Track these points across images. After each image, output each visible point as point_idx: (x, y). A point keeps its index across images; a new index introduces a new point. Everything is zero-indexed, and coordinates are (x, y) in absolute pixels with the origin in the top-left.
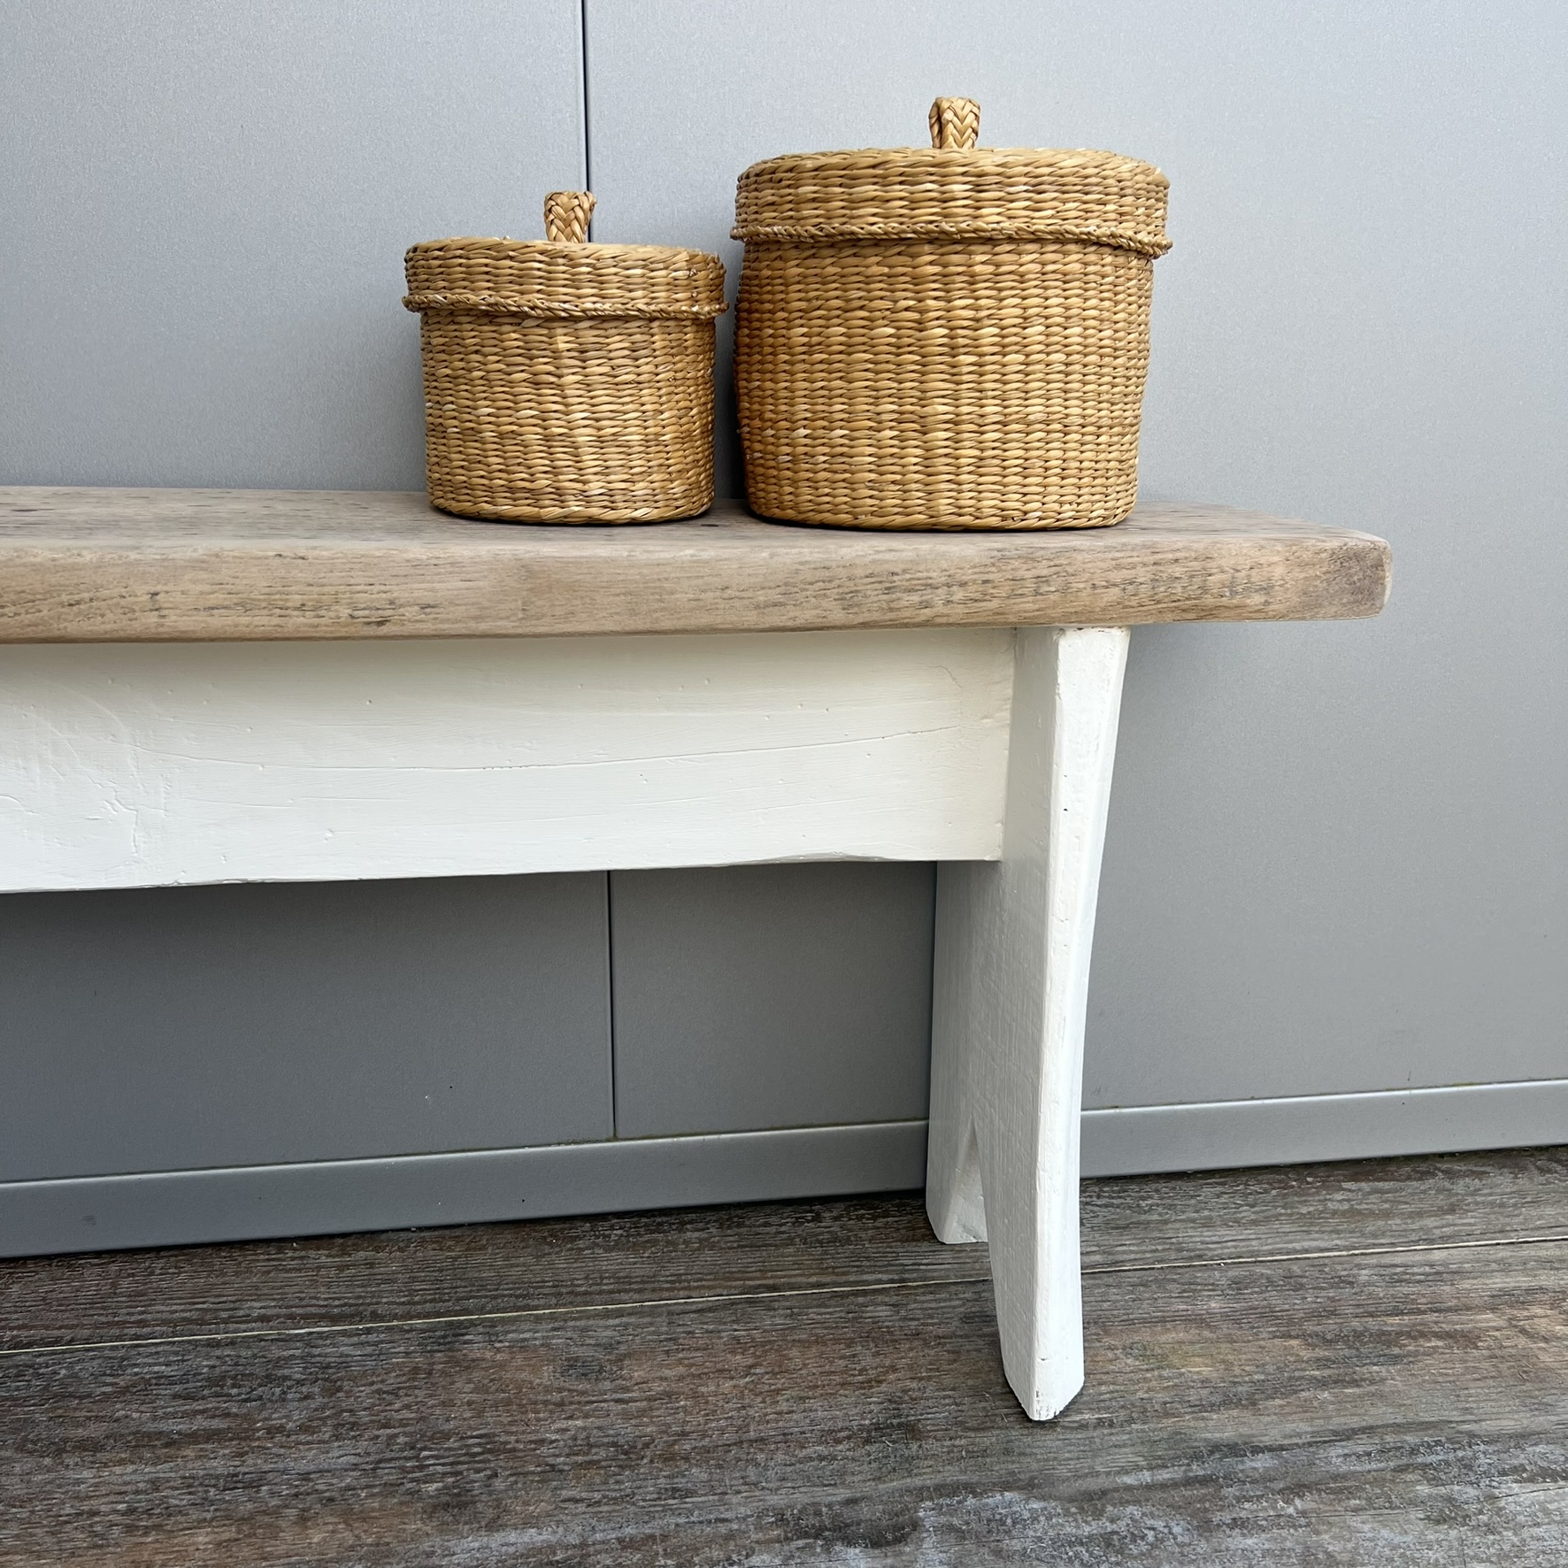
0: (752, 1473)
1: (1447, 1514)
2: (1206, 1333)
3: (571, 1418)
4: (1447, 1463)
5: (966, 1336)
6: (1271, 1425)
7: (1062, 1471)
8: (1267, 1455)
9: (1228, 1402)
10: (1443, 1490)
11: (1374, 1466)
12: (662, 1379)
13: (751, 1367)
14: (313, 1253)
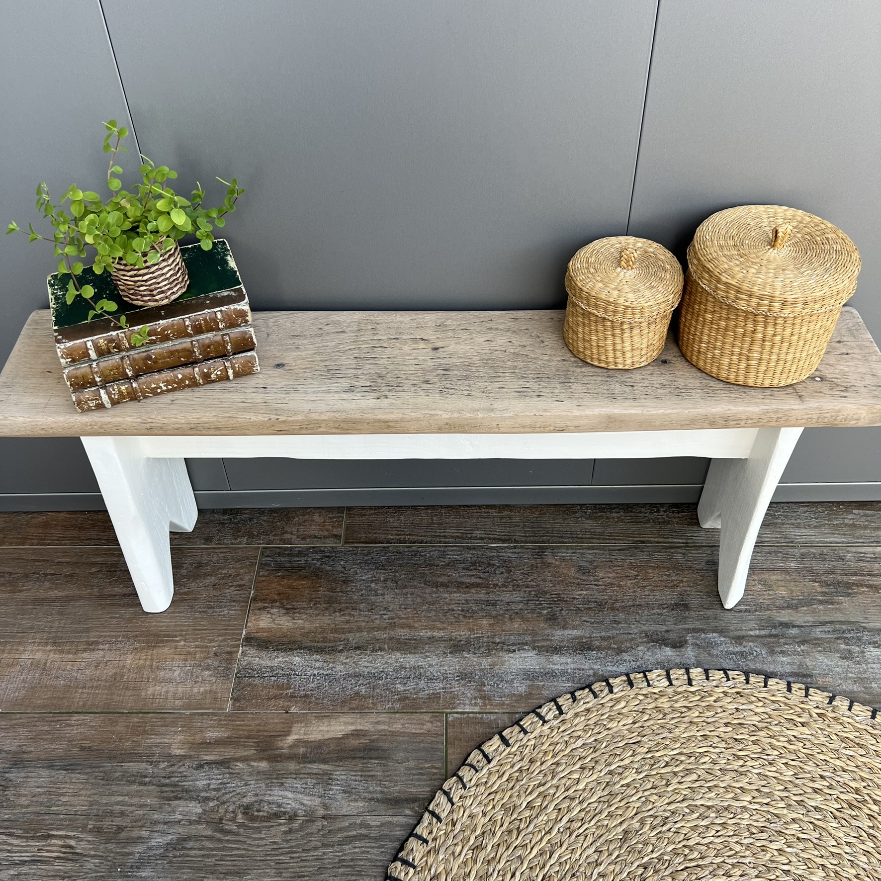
0: (638, 617)
1: (847, 656)
2: (788, 577)
3: (581, 590)
4: (853, 638)
5: (706, 570)
6: (802, 617)
7: (732, 628)
8: (797, 629)
9: (789, 607)
10: (848, 647)
11: (829, 636)
12: (609, 577)
13: (637, 576)
14: (490, 511)
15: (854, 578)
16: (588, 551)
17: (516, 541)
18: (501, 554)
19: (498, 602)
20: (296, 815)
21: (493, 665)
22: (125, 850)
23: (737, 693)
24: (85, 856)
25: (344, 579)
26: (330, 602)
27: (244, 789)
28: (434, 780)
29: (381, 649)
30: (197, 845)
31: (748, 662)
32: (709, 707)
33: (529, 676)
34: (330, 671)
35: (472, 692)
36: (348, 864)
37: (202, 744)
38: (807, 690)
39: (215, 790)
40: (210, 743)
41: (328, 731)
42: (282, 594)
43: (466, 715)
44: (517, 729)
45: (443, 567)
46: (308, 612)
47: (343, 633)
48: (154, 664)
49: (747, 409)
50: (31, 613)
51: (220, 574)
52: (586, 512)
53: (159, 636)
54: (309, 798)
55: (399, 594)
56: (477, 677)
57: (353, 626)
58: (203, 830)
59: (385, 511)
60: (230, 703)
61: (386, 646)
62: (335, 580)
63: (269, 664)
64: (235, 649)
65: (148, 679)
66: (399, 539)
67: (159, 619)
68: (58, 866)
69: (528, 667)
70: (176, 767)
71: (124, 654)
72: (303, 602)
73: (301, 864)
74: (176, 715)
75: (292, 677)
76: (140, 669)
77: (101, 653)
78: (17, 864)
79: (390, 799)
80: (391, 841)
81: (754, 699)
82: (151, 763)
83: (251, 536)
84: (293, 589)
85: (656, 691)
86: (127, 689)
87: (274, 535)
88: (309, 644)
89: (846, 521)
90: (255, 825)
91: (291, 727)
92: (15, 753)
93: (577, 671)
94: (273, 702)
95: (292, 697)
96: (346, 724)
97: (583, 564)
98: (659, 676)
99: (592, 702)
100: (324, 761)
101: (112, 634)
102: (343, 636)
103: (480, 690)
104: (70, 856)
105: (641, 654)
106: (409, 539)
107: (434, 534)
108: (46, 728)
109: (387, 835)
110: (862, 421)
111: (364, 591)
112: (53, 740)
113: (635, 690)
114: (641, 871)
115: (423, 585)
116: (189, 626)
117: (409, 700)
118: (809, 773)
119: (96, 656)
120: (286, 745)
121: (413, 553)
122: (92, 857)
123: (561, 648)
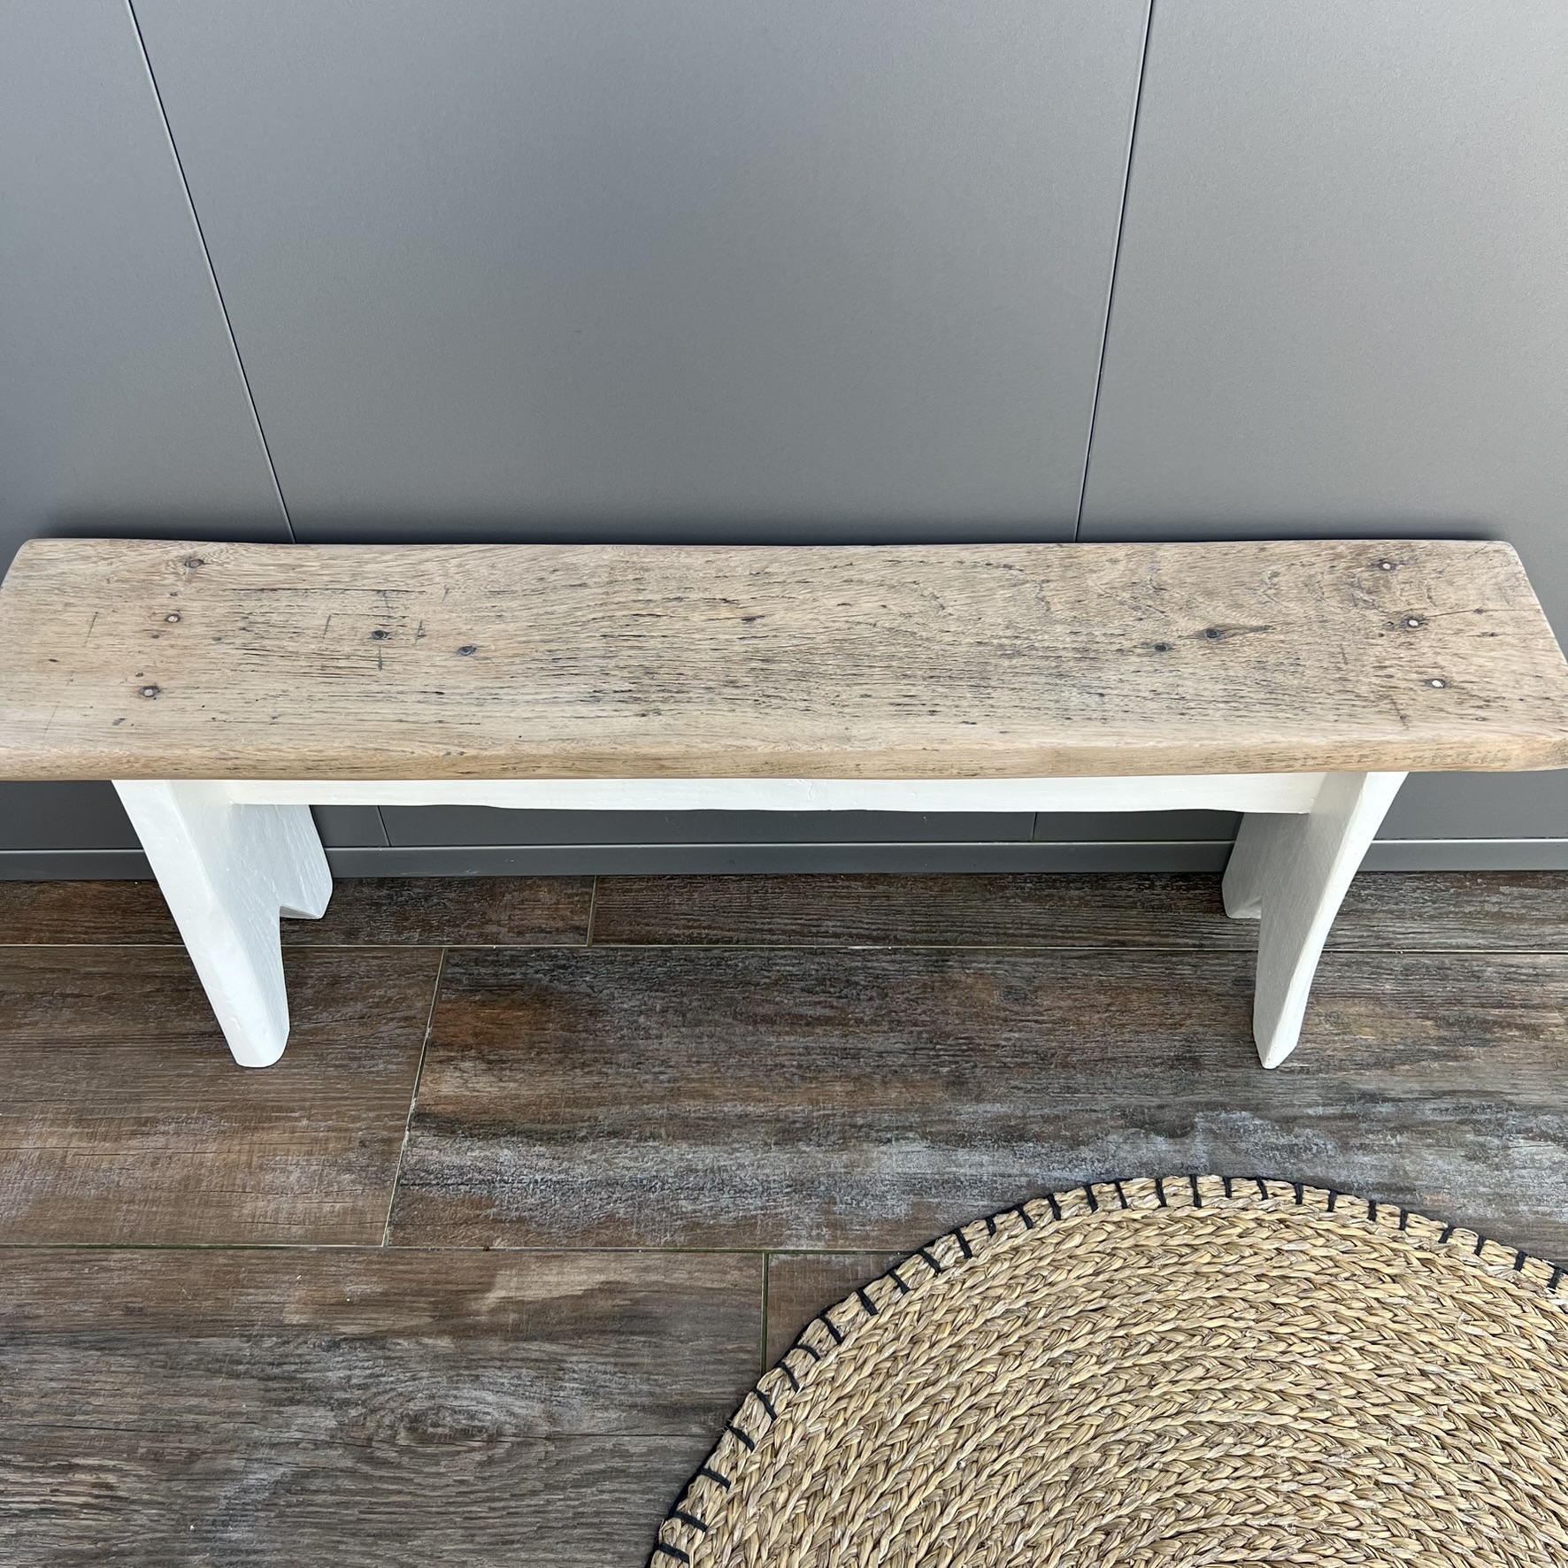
0: (1109, 1081)
1: (1477, 1155)
2: (1378, 1009)
3: (1011, 1031)
4: (1490, 1121)
5: (1233, 996)
6: (1401, 1083)
7: (1275, 1101)
8: (1390, 1104)
9: (1378, 1064)
10: (1481, 1139)
11: (1448, 1118)
12: (1060, 1008)
13: (1109, 1005)
14: (853, 884)
15: (1496, 1012)
16: (1024, 960)
17: (897, 941)
18: (869, 964)
19: (863, 1052)
20: (500, 1434)
21: (851, 1166)
22: (202, 1493)
23: (1281, 1221)
24: (133, 1502)
25: (590, 1007)
26: (566, 1049)
27: (411, 1386)
28: (743, 1372)
29: (654, 1137)
30: (329, 1484)
31: (1301, 1165)
32: (1229, 1247)
33: (914, 1186)
34: (563, 1176)
35: (812, 1215)
36: (589, 1520)
37: (337, 1304)
38: (1403, 1216)
39: (359, 1387)
40: (351, 1303)
41: (558, 1284)
42: (480, 1034)
43: (801, 1257)
44: (889, 1283)
45: (767, 987)
46: (526, 1067)
47: (588, 1106)
48: (255, 1159)
49: (1306, 740)
50: (39, 1066)
51: (373, 997)
52: (1023, 888)
53: (263, 1109)
54: (523, 1404)
55: (687, 1036)
56: (822, 1188)
57: (605, 1093)
58: (338, 1458)
59: (665, 883)
60: (387, 1231)
61: (663, 1131)
62: (574, 1010)
63: (457, 1161)
64: (396, 1135)
65: (244, 1187)
66: (689, 936)
67: (263, 1079)
68: (87, 1520)
69: (913, 1170)
70: (292, 1346)
71: (202, 1142)
72: (518, 1049)
73: (508, 1521)
74: (292, 1253)
75: (497, 1185)
76: (231, 1168)
77: (161, 1140)
78: (15, 1515)
79: (665, 1407)
80: (664, 1482)
81: (1309, 1232)
82: (249, 1338)
83: (427, 928)
84: (501, 1025)
85: (1137, 1215)
86: (207, 1204)
87: (468, 927)
88: (528, 1126)
89: (1487, 907)
90: (429, 1450)
91: (493, 1276)
92: (12, 1318)
93: (999, 1179)
94: (462, 1230)
95: (495, 1221)
96: (590, 1270)
97: (1015, 982)
98: (1143, 1188)
99: (1023, 1235)
100: (550, 1338)
101: (180, 1104)
102: (588, 1113)
103: (827, 1212)
104: (107, 1503)
105: (1112, 1147)
106: (707, 935)
107: (752, 926)
108: (65, 1275)
109: (658, 1470)
110: (1513, 762)
111: (625, 1031)
112: (78, 1296)
113: (1100, 1215)
114: (1099, 1537)
115: (730, 1020)
116: (316, 1091)
117: (702, 1229)
118: (1401, 1366)
119: (152, 1144)
120: (485, 1308)
121: (714, 961)
122: (148, 1504)
123: (972, 1136)
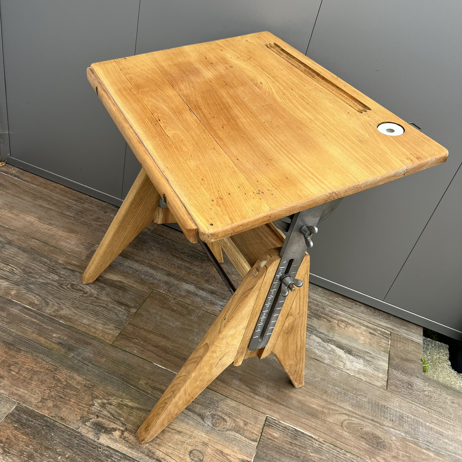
4: (311, 331)
15: (324, 315)
19: (192, 269)
20: (87, 293)
21: (178, 284)
22: (29, 278)
24: (16, 274)
25: (143, 241)
26: (135, 245)
27: (75, 280)
28: (137, 304)
29: (143, 264)
30: (52, 287)
33: (188, 292)
34: (122, 262)
35: (166, 287)
36: (95, 311)
37: (69, 263)
39: (66, 276)
40: (72, 264)
41: (112, 277)
43: (159, 293)
45: (180, 252)
48: (67, 237)
50: (37, 208)
53: (73, 230)
54: (94, 291)
55: (160, 253)
56: (170, 285)
57: (139, 255)
58: (55, 284)
59: (171, 229)
60: (85, 257)
61: (146, 264)
62: (140, 240)
64: (95, 244)
65: (63, 240)
66: (170, 239)
68: (7, 273)
69: (190, 289)
70: (57, 265)
71: (59, 231)
73: (80, 305)
74: (65, 253)
76: (62, 236)
77: (52, 227)
79: (119, 302)
82: (50, 261)
86: (55, 239)
89: (334, 299)
90: (73, 290)
92: (11, 241)
96: (119, 278)
97: (229, 271)
100: (105, 284)
101: (59, 224)
102: (133, 256)
103: (169, 288)
104: (12, 272)
108: (23, 239)
111: (148, 247)
112: (24, 242)
115: (170, 254)
117: (143, 281)
119: (50, 227)
121: (172, 244)
122: (18, 275)
123: (204, 289)
